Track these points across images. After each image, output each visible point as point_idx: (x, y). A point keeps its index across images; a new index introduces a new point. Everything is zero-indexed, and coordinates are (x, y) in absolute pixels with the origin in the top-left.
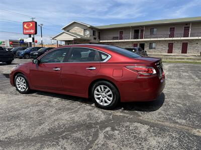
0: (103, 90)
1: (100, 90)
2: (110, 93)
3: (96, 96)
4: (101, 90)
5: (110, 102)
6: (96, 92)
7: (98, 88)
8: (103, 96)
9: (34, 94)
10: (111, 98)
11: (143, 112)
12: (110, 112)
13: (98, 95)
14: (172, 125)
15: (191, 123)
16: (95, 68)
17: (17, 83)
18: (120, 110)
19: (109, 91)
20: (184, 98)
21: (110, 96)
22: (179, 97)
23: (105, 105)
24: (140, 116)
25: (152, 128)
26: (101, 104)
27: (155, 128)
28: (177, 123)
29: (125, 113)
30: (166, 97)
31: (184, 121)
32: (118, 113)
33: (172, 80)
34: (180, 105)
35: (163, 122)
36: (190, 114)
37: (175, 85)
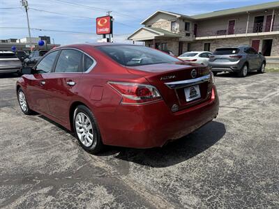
1: (80, 121)
3: (78, 129)
4: (82, 121)
5: (91, 141)
6: (77, 122)
7: (79, 116)
8: (85, 130)
9: (36, 117)
10: (92, 136)
13: (81, 128)
14: (163, 205)
16: (74, 83)
17: (20, 100)
19: (89, 124)
21: (91, 131)
22: (249, 145)
23: (88, 145)
24: (127, 174)
25: (114, 204)
28: (178, 202)
30: (221, 141)
34: (230, 162)
35: (153, 193)
36: (228, 187)
37: (269, 118)
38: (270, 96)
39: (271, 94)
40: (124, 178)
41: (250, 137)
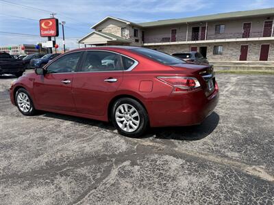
0: (127, 110)
1: (123, 111)
2: (136, 114)
3: (117, 119)
4: (125, 111)
5: (136, 127)
6: (118, 113)
7: (121, 107)
8: (127, 118)
9: (41, 116)
10: (138, 122)
11: (181, 142)
12: (135, 140)
13: (121, 117)
14: (219, 160)
15: (245, 157)
16: (115, 80)
17: (19, 101)
18: (151, 138)
19: (135, 112)
20: (247, 123)
21: (136, 118)
22: (240, 121)
23: (130, 130)
24: (176, 147)
25: (188, 163)
26: (125, 129)
27: (193, 163)
28: (227, 157)
29: (156, 142)
30: (221, 121)
31: (237, 154)
32: (147, 142)
33: (236, 98)
34: (238, 132)
35: (206, 155)
36: (249, 145)
37: (238, 105)
38: (227, 91)
39: (227, 89)
40: (177, 149)
41: (237, 117)
